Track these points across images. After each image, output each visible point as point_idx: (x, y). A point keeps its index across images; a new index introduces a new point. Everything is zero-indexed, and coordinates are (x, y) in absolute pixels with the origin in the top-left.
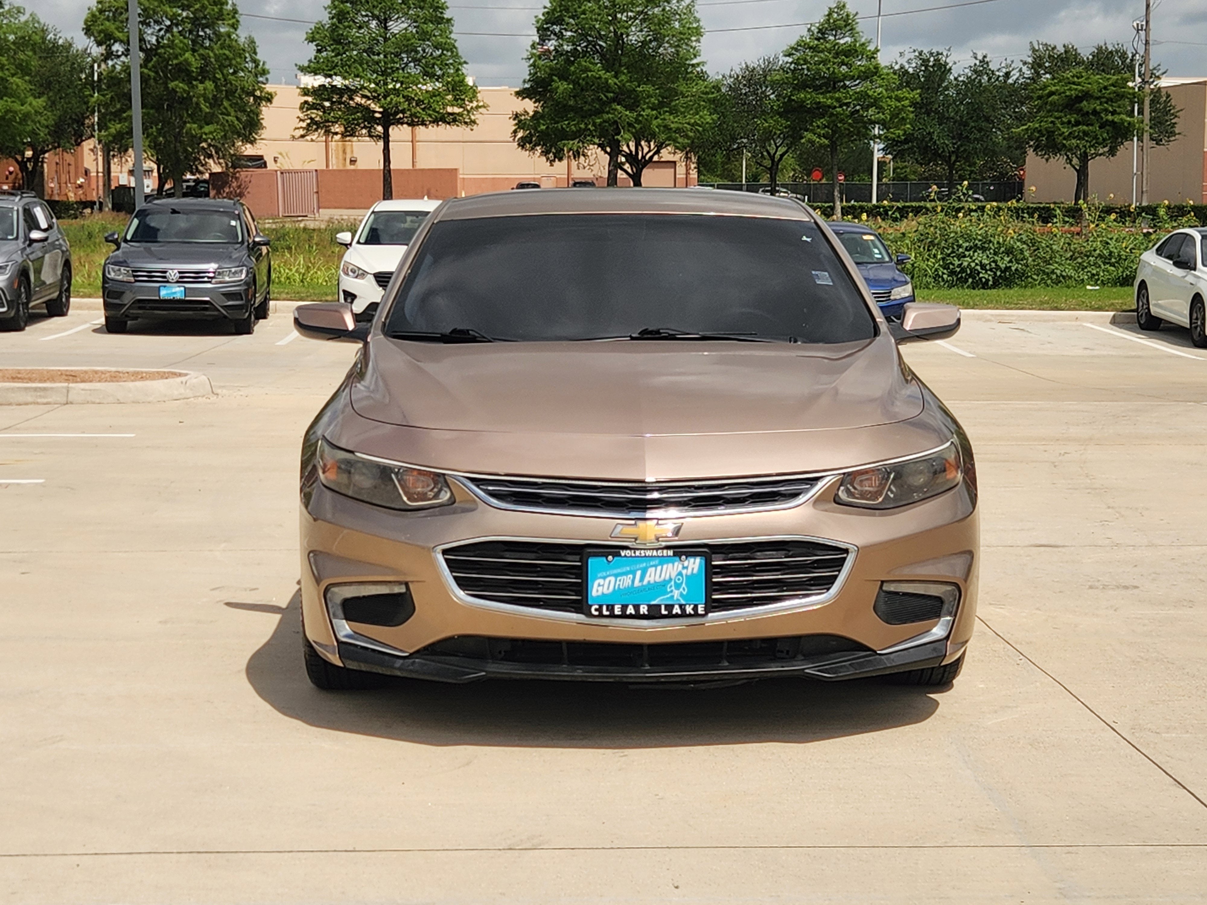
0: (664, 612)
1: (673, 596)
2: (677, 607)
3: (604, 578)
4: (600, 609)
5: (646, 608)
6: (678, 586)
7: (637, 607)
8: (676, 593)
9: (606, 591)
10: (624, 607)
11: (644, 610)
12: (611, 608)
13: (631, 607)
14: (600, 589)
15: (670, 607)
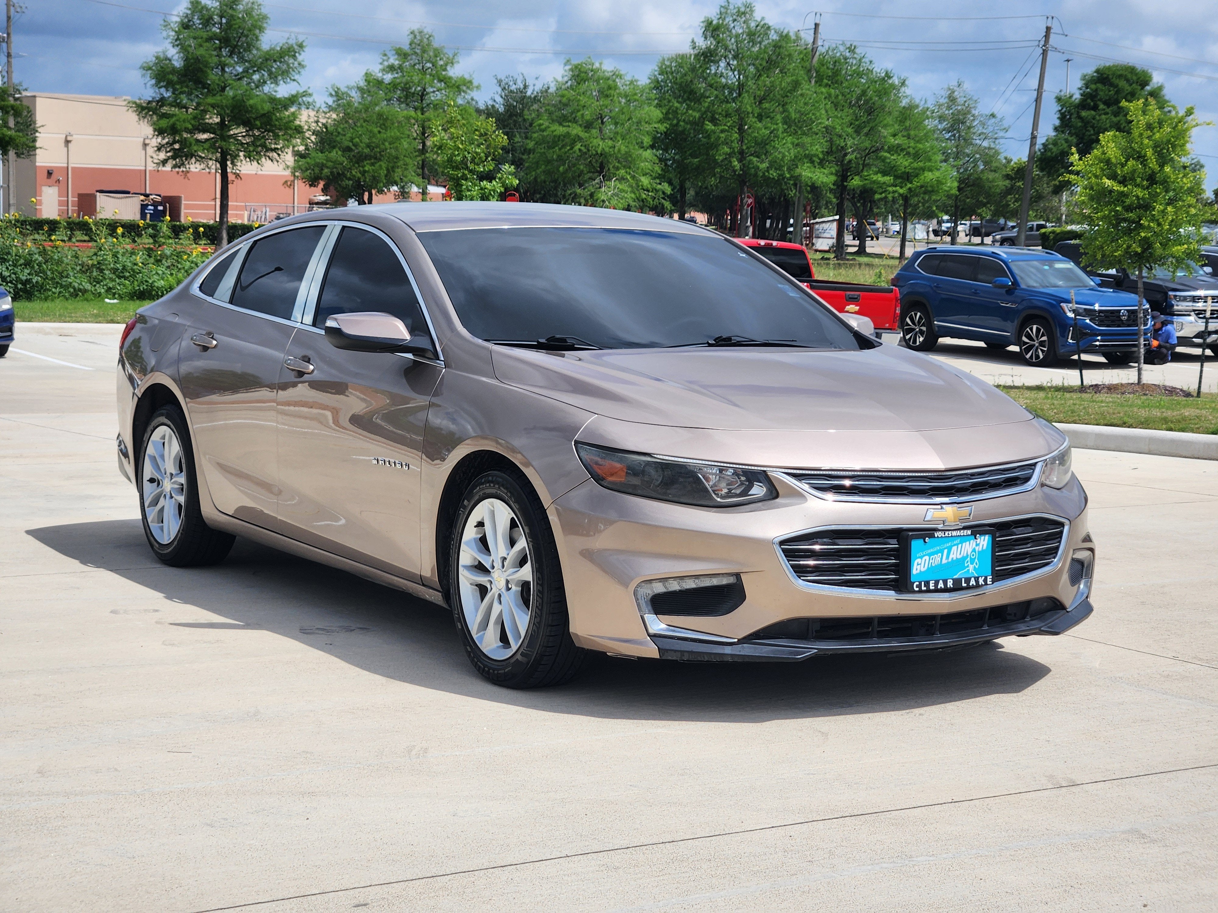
0: (964, 585)
1: (969, 570)
2: (973, 579)
3: (921, 558)
4: (919, 586)
5: (952, 581)
6: (972, 562)
7: (945, 582)
8: (971, 567)
9: (923, 570)
10: (937, 583)
11: (950, 584)
12: (927, 583)
13: (941, 582)
14: (919, 567)
15: (968, 580)
